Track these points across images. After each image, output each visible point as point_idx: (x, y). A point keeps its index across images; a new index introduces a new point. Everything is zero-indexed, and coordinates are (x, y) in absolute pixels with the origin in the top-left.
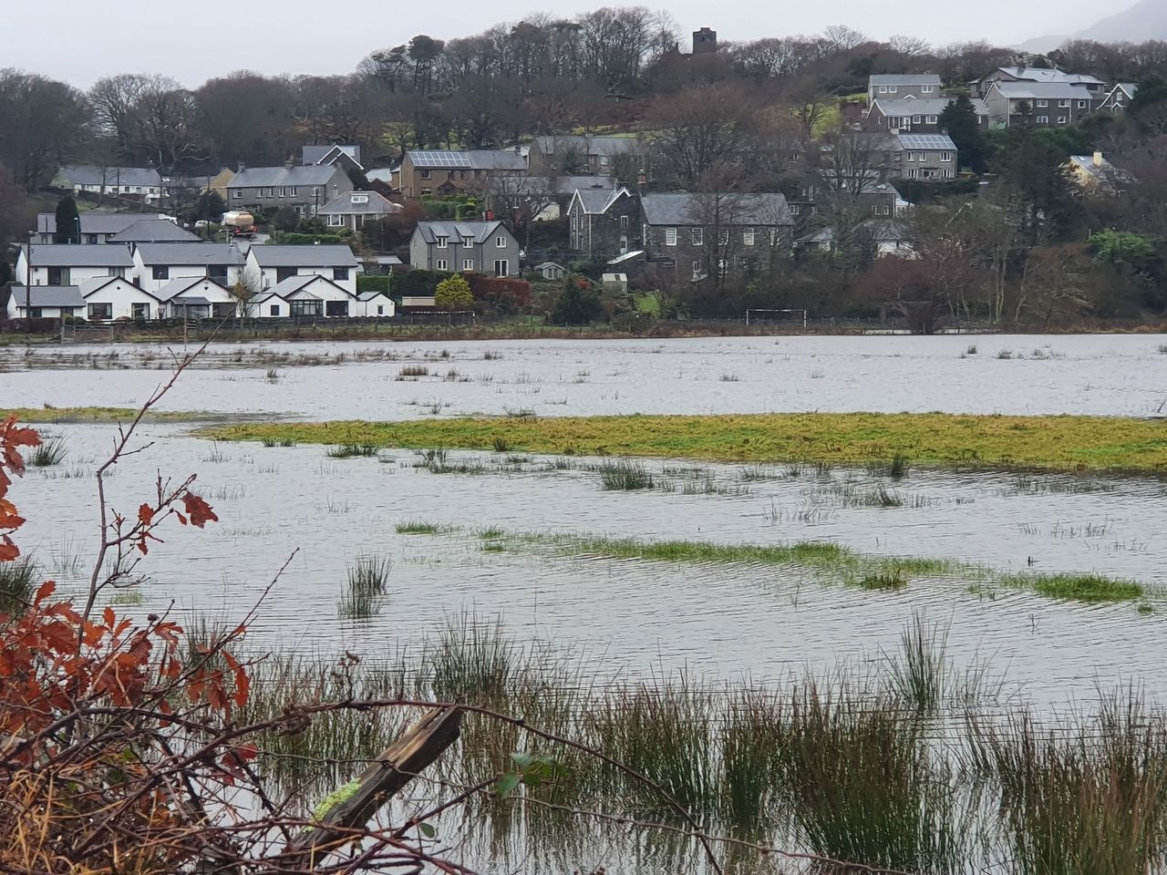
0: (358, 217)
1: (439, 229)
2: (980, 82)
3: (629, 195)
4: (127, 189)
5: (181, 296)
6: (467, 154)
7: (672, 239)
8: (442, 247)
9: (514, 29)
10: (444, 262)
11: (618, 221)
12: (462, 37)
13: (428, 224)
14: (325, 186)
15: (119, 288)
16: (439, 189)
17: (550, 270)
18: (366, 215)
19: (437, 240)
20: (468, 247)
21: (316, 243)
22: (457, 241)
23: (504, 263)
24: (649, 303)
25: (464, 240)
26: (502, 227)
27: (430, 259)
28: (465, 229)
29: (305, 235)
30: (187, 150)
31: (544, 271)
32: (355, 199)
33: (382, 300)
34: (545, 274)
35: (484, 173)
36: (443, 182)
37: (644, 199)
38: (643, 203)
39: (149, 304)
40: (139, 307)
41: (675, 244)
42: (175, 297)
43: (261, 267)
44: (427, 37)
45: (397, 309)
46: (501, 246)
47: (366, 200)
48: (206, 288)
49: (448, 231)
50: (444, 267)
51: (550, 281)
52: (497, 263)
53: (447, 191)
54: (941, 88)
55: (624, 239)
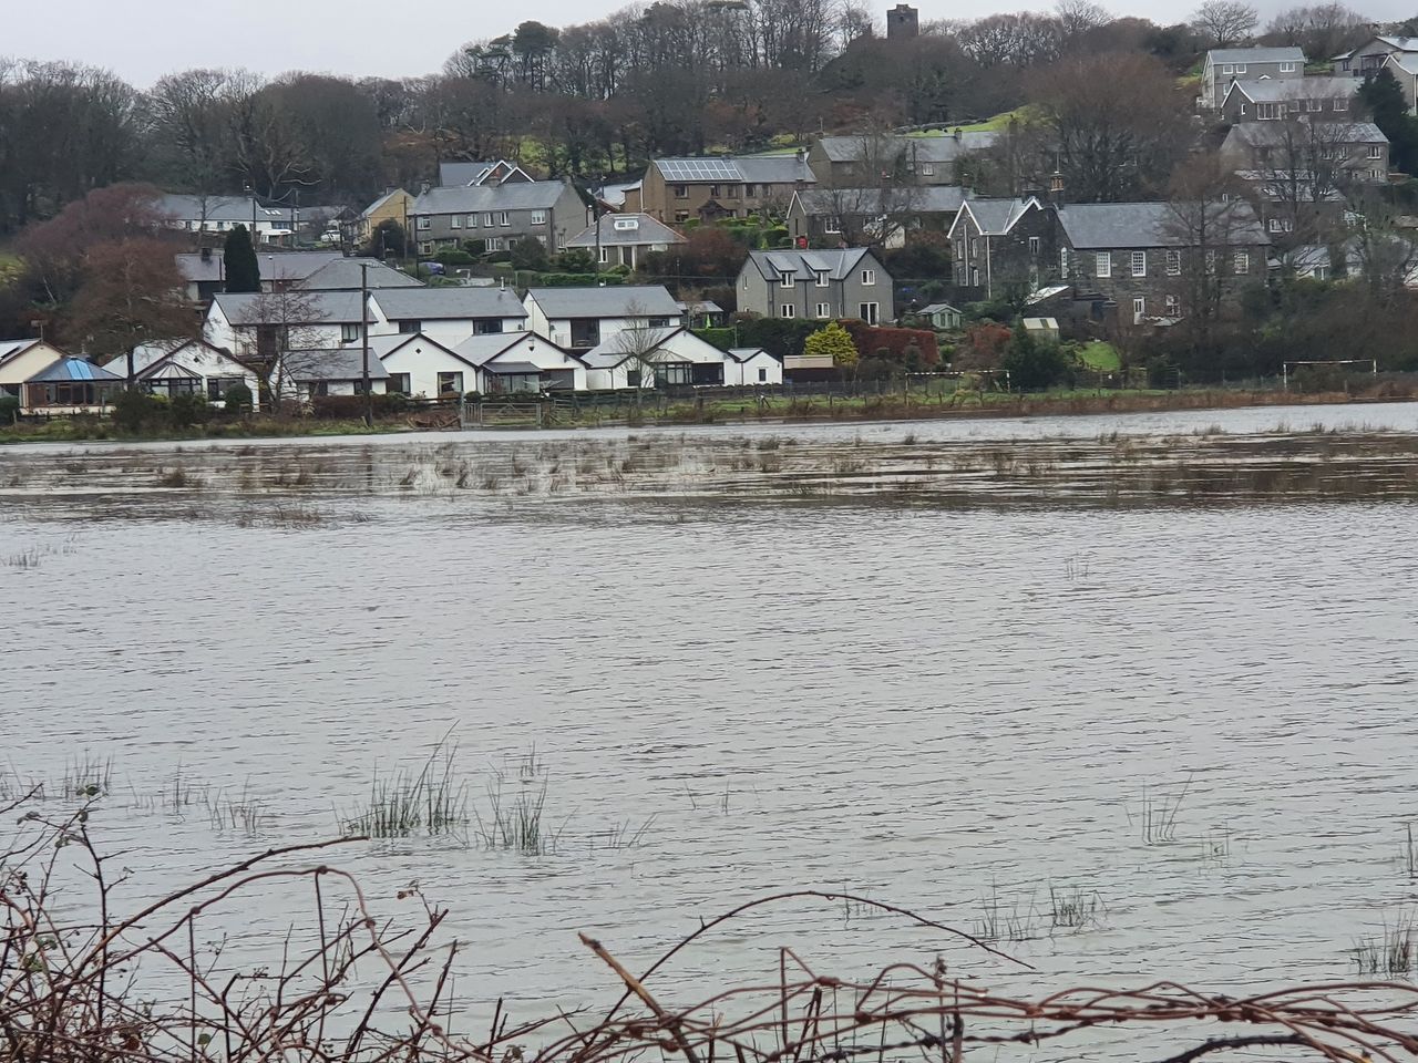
0: (627, 250)
1: (782, 260)
2: (1351, 57)
3: (1040, 208)
4: (220, 224)
5: (496, 361)
6: (733, 162)
7: (1104, 269)
8: (787, 286)
9: (647, 11)
10: (791, 307)
11: (1026, 244)
12: (580, 24)
13: (765, 254)
14: (551, 209)
15: (418, 351)
16: (700, 211)
17: (943, 315)
18: (638, 246)
19: (780, 276)
20: (822, 285)
21: (602, 284)
22: (806, 277)
23: (873, 306)
24: (1098, 356)
25: (816, 275)
26: (868, 255)
27: (771, 303)
28: (816, 260)
29: (573, 276)
30: (289, 172)
31: (934, 317)
32: (620, 225)
33: (765, 360)
34: (936, 321)
35: (758, 187)
36: (705, 202)
37: (1062, 212)
38: (1061, 218)
39: (461, 373)
40: (447, 379)
41: (1109, 275)
42: (488, 362)
43: (550, 319)
44: (538, 24)
45: (786, 373)
46: (868, 283)
47: (636, 226)
48: (532, 349)
49: (794, 265)
50: (791, 315)
51: (944, 331)
52: (864, 307)
53: (710, 214)
54: (1306, 65)
55: (1033, 269)
